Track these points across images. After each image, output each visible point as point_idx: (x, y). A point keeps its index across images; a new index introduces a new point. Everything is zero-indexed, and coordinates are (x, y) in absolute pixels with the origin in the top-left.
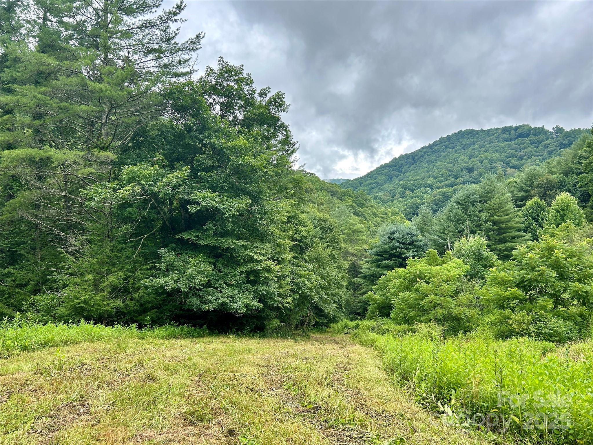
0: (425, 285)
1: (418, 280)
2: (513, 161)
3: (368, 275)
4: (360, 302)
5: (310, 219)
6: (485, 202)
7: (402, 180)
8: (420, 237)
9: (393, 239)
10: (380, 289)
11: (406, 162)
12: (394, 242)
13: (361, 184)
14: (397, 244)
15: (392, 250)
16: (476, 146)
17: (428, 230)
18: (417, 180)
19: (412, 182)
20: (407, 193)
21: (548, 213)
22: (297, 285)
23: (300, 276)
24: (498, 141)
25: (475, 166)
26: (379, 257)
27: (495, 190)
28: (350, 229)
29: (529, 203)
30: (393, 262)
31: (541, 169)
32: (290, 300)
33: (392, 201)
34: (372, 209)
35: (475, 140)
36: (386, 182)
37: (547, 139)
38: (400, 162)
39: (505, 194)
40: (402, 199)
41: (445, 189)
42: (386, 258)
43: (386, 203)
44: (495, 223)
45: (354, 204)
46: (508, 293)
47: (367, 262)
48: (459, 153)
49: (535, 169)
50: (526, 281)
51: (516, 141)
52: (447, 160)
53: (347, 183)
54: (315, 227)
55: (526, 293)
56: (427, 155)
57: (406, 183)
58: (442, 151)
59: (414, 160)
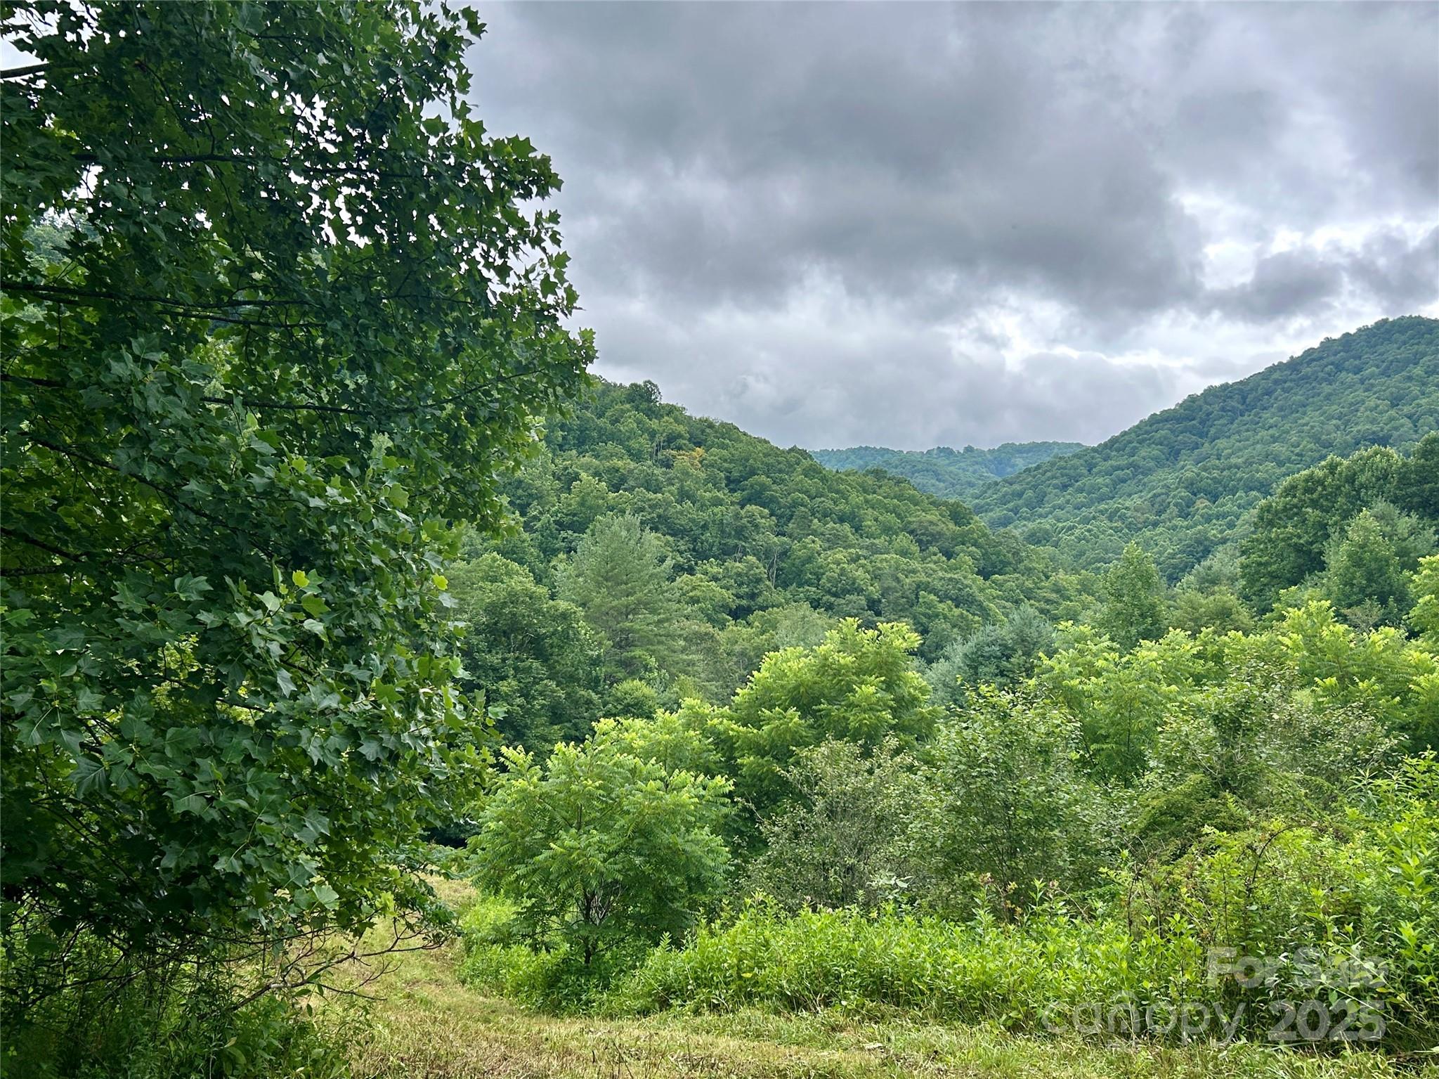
11: (1223, 409)
16: (1419, 370)
18: (1229, 468)
19: (1216, 474)
20: (1198, 504)
33: (1155, 524)
35: (1421, 349)
36: (1160, 464)
38: (1206, 407)
40: (1180, 523)
56: (1283, 389)
57: (1198, 475)
58: (1326, 380)
59: (1244, 403)
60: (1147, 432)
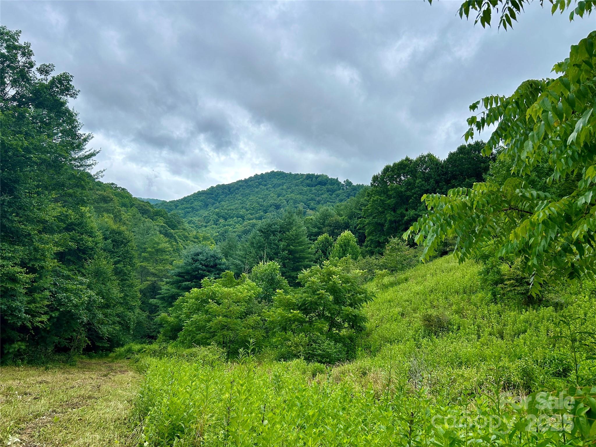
0: (215, 306)
1: (210, 300)
2: (312, 204)
3: (166, 296)
4: (155, 325)
5: (100, 229)
6: (284, 232)
7: (217, 208)
8: (224, 260)
9: (197, 260)
10: (175, 310)
11: (223, 192)
12: (197, 264)
13: (176, 206)
14: (200, 266)
15: (194, 271)
16: (285, 187)
17: (233, 254)
18: (230, 210)
19: (226, 211)
20: (220, 221)
21: (334, 248)
22: (59, 301)
23: (66, 290)
24: (302, 185)
25: (282, 204)
26: (180, 278)
27: (294, 223)
28: (154, 247)
29: (320, 238)
30: (194, 283)
31: (332, 210)
32: (45, 318)
33: (206, 227)
34: (184, 232)
35: (284, 181)
36: (201, 208)
37: (340, 189)
38: (217, 191)
39: (301, 227)
40: (215, 226)
41: (254, 221)
42: (187, 279)
43: (200, 228)
44: (291, 252)
45: (165, 225)
46: (290, 315)
47: (167, 283)
48: (270, 191)
49: (327, 210)
50: (307, 304)
51: (316, 187)
52: (259, 196)
53: (162, 204)
54: (106, 239)
55: (307, 316)
56: (242, 188)
57: (220, 211)
58: (256, 187)
59: (230, 191)
60: (197, 197)
